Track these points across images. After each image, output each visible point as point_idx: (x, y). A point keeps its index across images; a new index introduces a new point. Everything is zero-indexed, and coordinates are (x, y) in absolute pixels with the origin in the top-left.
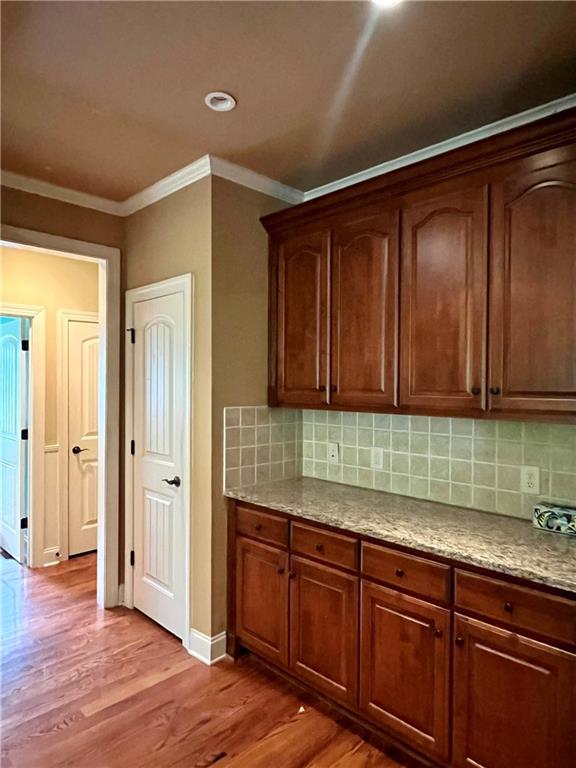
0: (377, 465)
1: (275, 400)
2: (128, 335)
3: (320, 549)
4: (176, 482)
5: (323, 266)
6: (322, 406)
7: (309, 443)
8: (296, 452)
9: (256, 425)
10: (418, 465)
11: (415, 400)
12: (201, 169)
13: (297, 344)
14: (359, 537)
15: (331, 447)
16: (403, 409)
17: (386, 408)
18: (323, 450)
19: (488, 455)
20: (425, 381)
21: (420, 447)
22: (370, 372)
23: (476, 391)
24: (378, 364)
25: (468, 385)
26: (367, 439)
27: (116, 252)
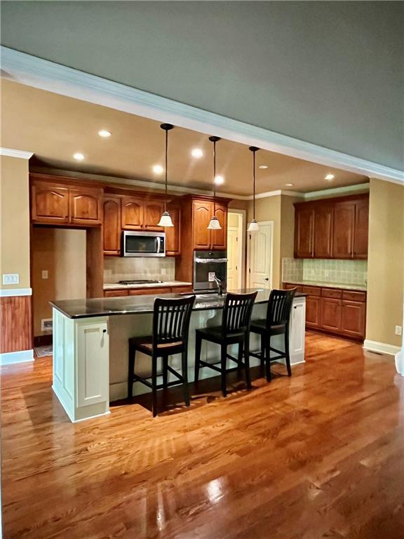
0: (327, 275)
1: (296, 256)
2: (248, 237)
3: (311, 292)
4: (267, 279)
5: (312, 219)
6: (311, 258)
7: (305, 270)
8: (301, 272)
9: (291, 264)
10: (339, 274)
11: (336, 256)
12: (279, 192)
13: (304, 240)
14: (321, 287)
15: (313, 271)
16: (334, 258)
17: (329, 258)
18: (310, 272)
19: (356, 270)
20: (339, 251)
21: (339, 269)
22: (325, 249)
23: (351, 253)
24: (327, 247)
25: (349, 252)
26: (324, 267)
27: (245, 211)
